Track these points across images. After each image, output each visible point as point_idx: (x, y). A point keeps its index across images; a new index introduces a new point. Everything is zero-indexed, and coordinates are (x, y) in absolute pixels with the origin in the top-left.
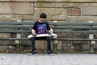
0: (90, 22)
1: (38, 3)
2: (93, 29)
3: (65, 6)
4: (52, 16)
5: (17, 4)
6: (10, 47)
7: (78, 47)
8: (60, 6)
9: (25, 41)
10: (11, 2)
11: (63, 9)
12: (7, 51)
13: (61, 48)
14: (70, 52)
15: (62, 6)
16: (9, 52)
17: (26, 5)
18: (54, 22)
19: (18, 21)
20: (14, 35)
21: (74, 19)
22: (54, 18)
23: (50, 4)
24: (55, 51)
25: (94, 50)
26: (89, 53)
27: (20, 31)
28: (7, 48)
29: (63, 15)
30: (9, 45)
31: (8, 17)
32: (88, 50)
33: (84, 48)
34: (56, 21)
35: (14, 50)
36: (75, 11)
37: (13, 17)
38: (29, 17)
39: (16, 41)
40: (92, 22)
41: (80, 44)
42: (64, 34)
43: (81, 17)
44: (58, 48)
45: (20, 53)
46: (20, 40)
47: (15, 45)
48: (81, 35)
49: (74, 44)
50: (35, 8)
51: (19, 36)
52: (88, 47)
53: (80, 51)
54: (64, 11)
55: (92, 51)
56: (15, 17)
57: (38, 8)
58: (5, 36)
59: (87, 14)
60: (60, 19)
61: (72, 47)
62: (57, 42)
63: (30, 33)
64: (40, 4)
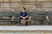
0: (46, 11)
1: (22, 3)
2: (48, 14)
3: (35, 4)
5: (13, 3)
6: (9, 23)
8: (32, 4)
9: (16, 20)
10: (10, 2)
12: (8, 24)
13: (33, 23)
14: (37, 25)
15: (33, 4)
16: (9, 25)
18: (30, 11)
19: (13, 11)
20: (11, 17)
21: (39, 9)
22: (29, 9)
23: (28, 3)
24: (30, 24)
26: (46, 25)
27: (14, 15)
29: (34, 8)
31: (8, 9)
33: (44, 23)
35: (11, 24)
37: (10, 9)
38: (18, 9)
39: (12, 20)
40: (47, 11)
41: (42, 21)
43: (42, 9)
45: (14, 25)
47: (12, 22)
48: (42, 17)
50: (21, 5)
51: (13, 18)
53: (42, 24)
54: (34, 6)
56: (12, 9)
57: (22, 5)
58: (7, 18)
59: (45, 7)
60: (32, 9)
61: (38, 22)
62: (31, 20)
63: (18, 16)
64: (23, 3)
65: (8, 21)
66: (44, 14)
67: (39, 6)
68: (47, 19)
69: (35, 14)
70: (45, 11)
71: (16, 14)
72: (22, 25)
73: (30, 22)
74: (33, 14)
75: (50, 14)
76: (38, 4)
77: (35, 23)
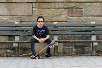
0: (92, 23)
1: (37, 3)
2: (96, 30)
3: (65, 7)
4: (52, 17)
6: (8, 51)
7: (80, 50)
8: (60, 6)
9: (24, 44)
10: (8, 2)
11: (63, 10)
12: (5, 55)
13: (62, 51)
14: (72, 55)
15: (63, 6)
16: (7, 56)
17: (23, 5)
18: (55, 23)
19: (16, 23)
20: (12, 38)
21: (75, 20)
22: (54, 19)
23: (50, 4)
24: (56, 54)
25: (97, 52)
26: (92, 55)
27: (18, 33)
28: (5, 52)
29: (63, 16)
30: (7, 49)
32: (90, 52)
33: (86, 50)
34: (57, 23)
35: (13, 54)
38: (27, 19)
39: (14, 44)
40: (94, 23)
41: (82, 47)
42: (65, 36)
43: (83, 18)
44: (59, 51)
45: (19, 57)
46: (18, 43)
47: (14, 49)
48: (83, 37)
49: (76, 47)
50: (34, 9)
51: (17, 39)
52: (90, 49)
53: (82, 53)
54: (65, 12)
55: (94, 53)
56: (13, 19)
57: (37, 9)
59: (89, 15)
61: (74, 50)
62: (57, 44)
63: (29, 35)
64: (39, 5)
65: (4, 46)
66: (87, 31)
67: (76, 11)
68: (93, 42)
69: (66, 30)
70: (88, 23)
71: (22, 31)
72: (38, 56)
74: (61, 30)
76: (73, 8)
77: (67, 50)
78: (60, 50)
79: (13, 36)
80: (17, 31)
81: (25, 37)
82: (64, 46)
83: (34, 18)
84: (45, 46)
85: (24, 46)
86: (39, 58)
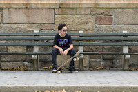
0: (124, 32)
1: (60, 9)
2: (128, 41)
3: (93, 13)
4: (77, 25)
5: (34, 11)
6: (26, 63)
7: (109, 63)
8: (86, 12)
9: (44, 56)
10: (26, 8)
11: (90, 16)
12: (22, 68)
13: (88, 64)
14: (100, 69)
15: (89, 13)
16: (24, 70)
17: (44, 11)
18: (80, 32)
19: (36, 32)
20: (31, 49)
21: (104, 28)
22: (79, 27)
23: (74, 10)
24: (81, 68)
25: (130, 66)
26: (123, 70)
27: (38, 43)
28: (21, 64)
29: (90, 24)
31: (23, 26)
33: (117, 64)
34: (82, 32)
35: (31, 67)
36: (105, 18)
37: (29, 27)
38: (49, 27)
39: (33, 56)
40: (126, 32)
43: (113, 27)
44: (84, 64)
45: (38, 70)
46: (37, 54)
47: (32, 61)
48: (112, 48)
49: (104, 60)
50: (56, 16)
51: (36, 50)
52: (122, 63)
53: (112, 67)
54: (92, 19)
55: (126, 67)
56: (32, 27)
57: (59, 16)
58: (20, 50)
59: (120, 22)
60: (86, 28)
61: (102, 63)
62: (83, 56)
63: (50, 46)
64: (62, 11)
65: (21, 58)
66: (117, 42)
69: (93, 40)
70: (119, 32)
72: (60, 70)
73: (81, 61)
75: (132, 41)
76: (102, 14)
77: (94, 63)
78: (86, 63)
79: (32, 47)
80: (36, 40)
81: (45, 48)
82: (91, 58)
83: (56, 26)
84: (68, 59)
85: (43, 58)
86: (61, 72)
